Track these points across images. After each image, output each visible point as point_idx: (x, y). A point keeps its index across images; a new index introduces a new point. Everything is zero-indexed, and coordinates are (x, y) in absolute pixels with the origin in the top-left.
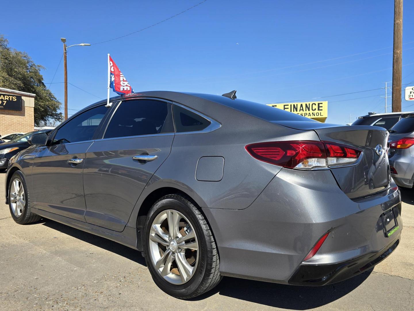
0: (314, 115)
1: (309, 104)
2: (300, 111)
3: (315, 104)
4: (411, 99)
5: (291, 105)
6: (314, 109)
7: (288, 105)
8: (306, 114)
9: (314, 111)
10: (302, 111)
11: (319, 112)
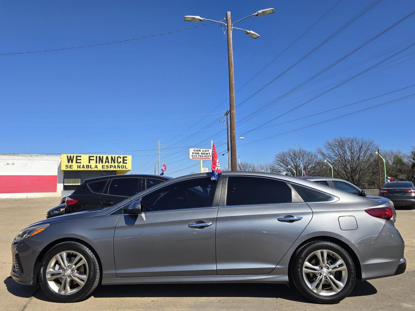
0: (119, 168)
1: (115, 157)
2: (105, 163)
3: (120, 158)
4: (193, 158)
5: (97, 157)
6: (119, 162)
7: (93, 157)
8: (111, 166)
9: (119, 164)
10: (108, 163)
11: (124, 165)
